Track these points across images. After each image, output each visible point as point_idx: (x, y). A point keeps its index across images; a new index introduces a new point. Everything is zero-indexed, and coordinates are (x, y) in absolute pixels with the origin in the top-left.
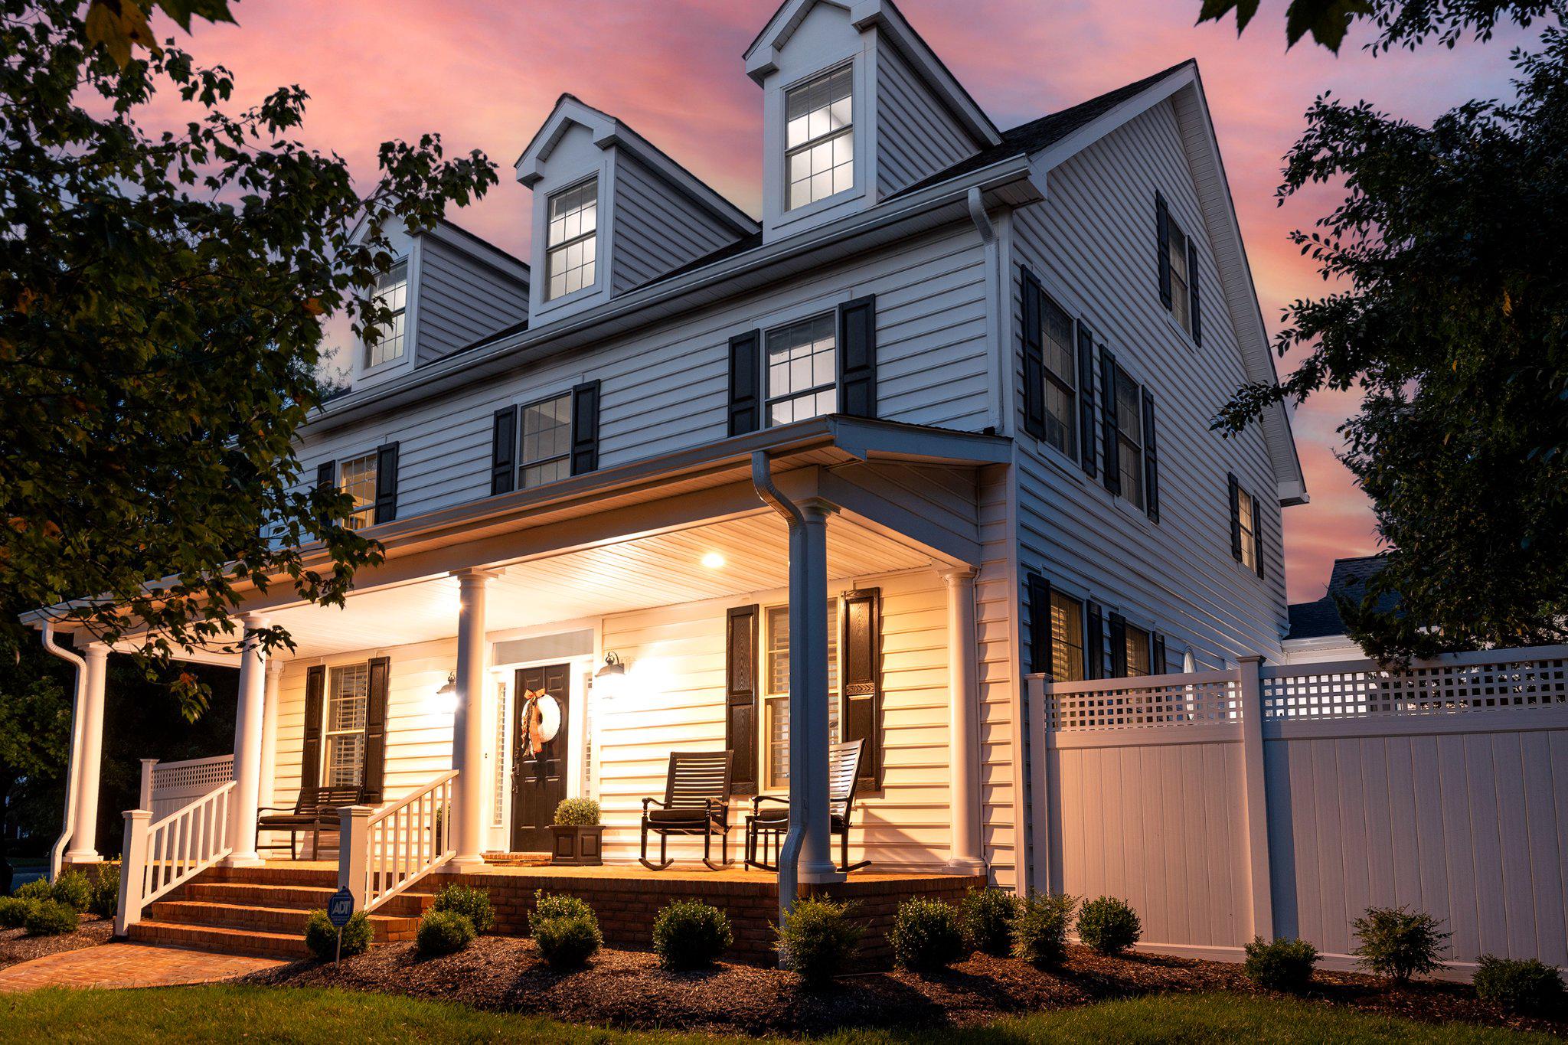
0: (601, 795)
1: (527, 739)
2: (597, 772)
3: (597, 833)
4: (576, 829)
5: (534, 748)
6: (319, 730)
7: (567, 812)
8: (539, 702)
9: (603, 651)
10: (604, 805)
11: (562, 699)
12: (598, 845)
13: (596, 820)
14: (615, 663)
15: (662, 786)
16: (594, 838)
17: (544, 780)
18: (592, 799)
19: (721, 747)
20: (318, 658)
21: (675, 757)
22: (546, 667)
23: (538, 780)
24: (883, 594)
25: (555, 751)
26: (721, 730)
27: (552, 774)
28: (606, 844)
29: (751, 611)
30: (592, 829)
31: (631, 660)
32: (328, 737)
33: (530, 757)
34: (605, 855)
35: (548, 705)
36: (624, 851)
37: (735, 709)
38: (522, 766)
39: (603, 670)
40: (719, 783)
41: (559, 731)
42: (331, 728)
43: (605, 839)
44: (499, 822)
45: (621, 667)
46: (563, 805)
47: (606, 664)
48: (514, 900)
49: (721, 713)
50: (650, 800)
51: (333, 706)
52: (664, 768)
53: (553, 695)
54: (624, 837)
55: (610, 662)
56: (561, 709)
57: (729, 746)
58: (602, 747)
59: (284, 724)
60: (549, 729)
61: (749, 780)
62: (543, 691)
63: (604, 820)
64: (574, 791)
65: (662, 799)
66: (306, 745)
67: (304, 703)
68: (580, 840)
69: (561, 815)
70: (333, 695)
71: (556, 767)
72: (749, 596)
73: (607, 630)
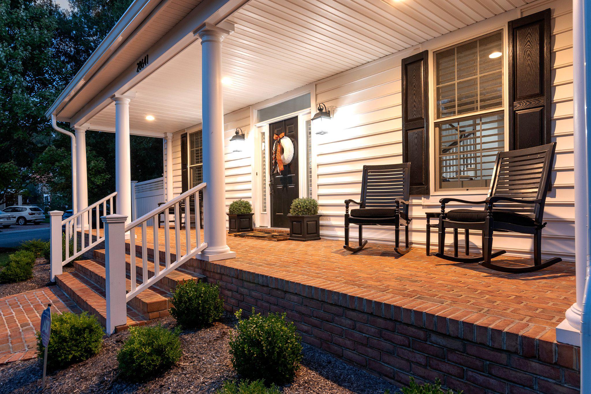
0: (318, 196)
1: (276, 163)
2: (316, 181)
3: (316, 219)
4: (303, 218)
5: (280, 168)
6: (186, 164)
7: (297, 207)
8: (282, 141)
9: (316, 105)
10: (321, 201)
11: (294, 139)
12: (318, 227)
13: (316, 212)
14: (324, 111)
15: (358, 189)
16: (315, 222)
17: (287, 187)
18: (313, 198)
19: (399, 161)
20: (184, 130)
21: (366, 169)
22: (285, 120)
23: (284, 187)
24: (555, 15)
25: (292, 170)
26: (399, 149)
27: (291, 183)
28: (322, 226)
29: (422, 57)
30: (313, 217)
31: (334, 109)
32: (190, 168)
33: (278, 174)
34: (322, 232)
35: (286, 143)
36: (333, 230)
37: (410, 133)
38: (275, 179)
39: (316, 116)
40: (399, 187)
41: (293, 157)
42: (192, 163)
43: (321, 222)
44: (265, 210)
45: (328, 114)
46: (295, 202)
47: (318, 112)
48: (242, 290)
49: (399, 137)
50: (351, 201)
51: (192, 152)
52: (359, 178)
53: (289, 136)
54: (334, 222)
55: (320, 110)
56: (294, 145)
57: (406, 159)
58: (318, 165)
59: (174, 163)
60: (288, 156)
61: (422, 184)
62: (283, 134)
63: (321, 211)
64: (303, 194)
65: (358, 200)
66: (183, 172)
67: (180, 153)
68: (305, 225)
69: (294, 209)
70: (192, 147)
71: (293, 179)
72: (420, 46)
73: (318, 92)
